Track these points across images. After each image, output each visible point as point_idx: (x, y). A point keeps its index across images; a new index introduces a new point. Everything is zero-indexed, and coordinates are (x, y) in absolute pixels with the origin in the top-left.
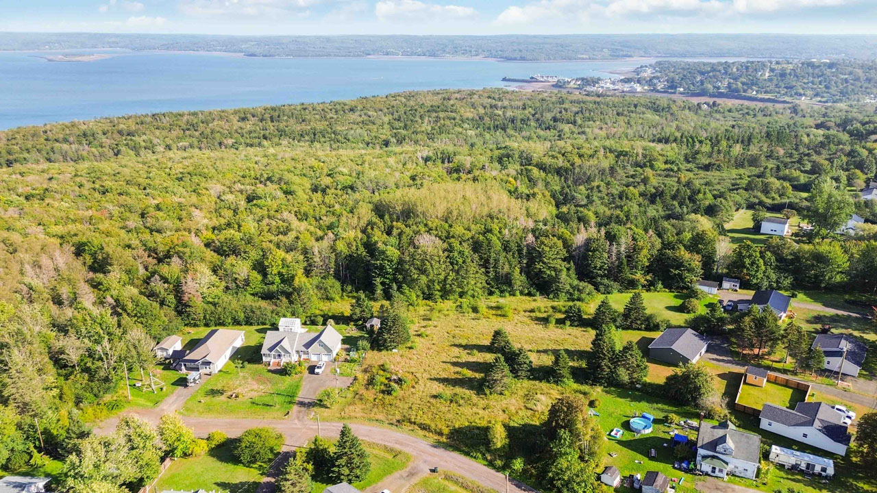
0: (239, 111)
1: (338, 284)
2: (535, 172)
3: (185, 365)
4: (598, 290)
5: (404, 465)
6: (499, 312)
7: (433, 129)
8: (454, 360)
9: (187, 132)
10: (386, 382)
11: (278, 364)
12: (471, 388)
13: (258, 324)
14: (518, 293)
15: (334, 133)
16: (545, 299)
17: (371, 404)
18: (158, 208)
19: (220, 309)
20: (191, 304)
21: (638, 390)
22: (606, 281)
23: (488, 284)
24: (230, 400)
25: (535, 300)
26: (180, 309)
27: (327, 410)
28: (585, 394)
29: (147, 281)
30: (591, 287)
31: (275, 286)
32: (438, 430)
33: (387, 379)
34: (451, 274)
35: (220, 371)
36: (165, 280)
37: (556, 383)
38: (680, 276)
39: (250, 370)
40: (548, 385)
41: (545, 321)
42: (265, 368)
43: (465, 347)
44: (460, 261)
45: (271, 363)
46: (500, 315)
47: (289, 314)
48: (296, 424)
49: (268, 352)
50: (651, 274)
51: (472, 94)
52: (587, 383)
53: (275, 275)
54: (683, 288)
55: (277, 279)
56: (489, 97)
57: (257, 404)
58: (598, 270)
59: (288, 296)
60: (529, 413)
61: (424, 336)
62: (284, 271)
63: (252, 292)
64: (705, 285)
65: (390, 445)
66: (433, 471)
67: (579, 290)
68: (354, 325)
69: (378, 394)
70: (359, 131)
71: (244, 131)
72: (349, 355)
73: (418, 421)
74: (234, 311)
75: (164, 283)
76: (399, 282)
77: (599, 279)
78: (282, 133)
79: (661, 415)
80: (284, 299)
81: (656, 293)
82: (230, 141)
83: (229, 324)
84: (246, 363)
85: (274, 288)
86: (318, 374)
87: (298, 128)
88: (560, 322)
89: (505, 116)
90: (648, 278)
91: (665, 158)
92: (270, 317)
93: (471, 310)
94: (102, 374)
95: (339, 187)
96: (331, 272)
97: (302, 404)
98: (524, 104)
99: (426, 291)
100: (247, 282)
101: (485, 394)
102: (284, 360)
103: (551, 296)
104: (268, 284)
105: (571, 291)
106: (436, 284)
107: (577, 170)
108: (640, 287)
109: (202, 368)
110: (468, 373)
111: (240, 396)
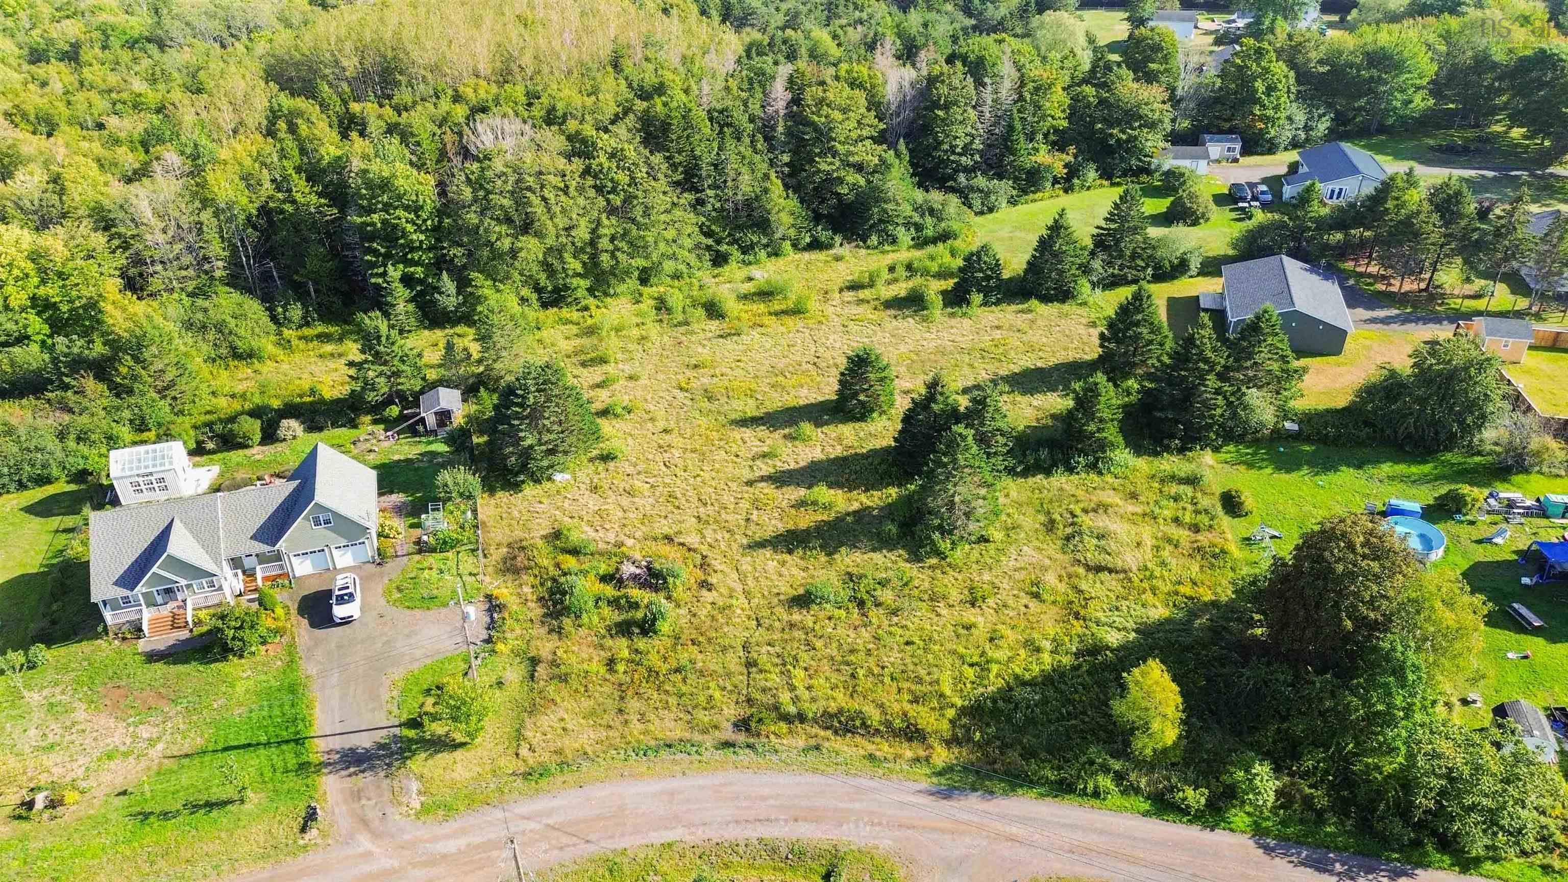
1: (254, 307)
4: (968, 204)
10: (609, 591)
11: (176, 622)
13: (22, 486)
17: (607, 689)
22: (980, 181)
23: (708, 234)
24: (25, 825)
27: (459, 754)
28: (1192, 481)
30: (954, 201)
31: (35, 348)
32: (898, 723)
33: (605, 579)
37: (1093, 467)
38: (1131, 142)
39: (66, 669)
41: (911, 305)
42: (128, 648)
43: (767, 421)
44: (622, 179)
45: (145, 627)
46: (784, 312)
47: (125, 432)
49: (119, 593)
50: (1072, 149)
52: (1168, 449)
54: (1140, 171)
55: (36, 323)
57: (165, 815)
58: (960, 154)
64: (1184, 157)
67: (932, 211)
68: (375, 422)
69: (609, 642)
72: (419, 526)
73: (809, 707)
76: (459, 268)
80: (91, 384)
81: (1085, 193)
84: (40, 651)
85: (32, 354)
86: (347, 621)
88: (954, 299)
90: (1068, 157)
92: (60, 455)
96: (218, 274)
97: (354, 761)
99: (545, 282)
101: (939, 553)
102: (196, 605)
103: (874, 240)
105: (917, 218)
108: (1048, 185)
110: (839, 500)
111: (70, 797)
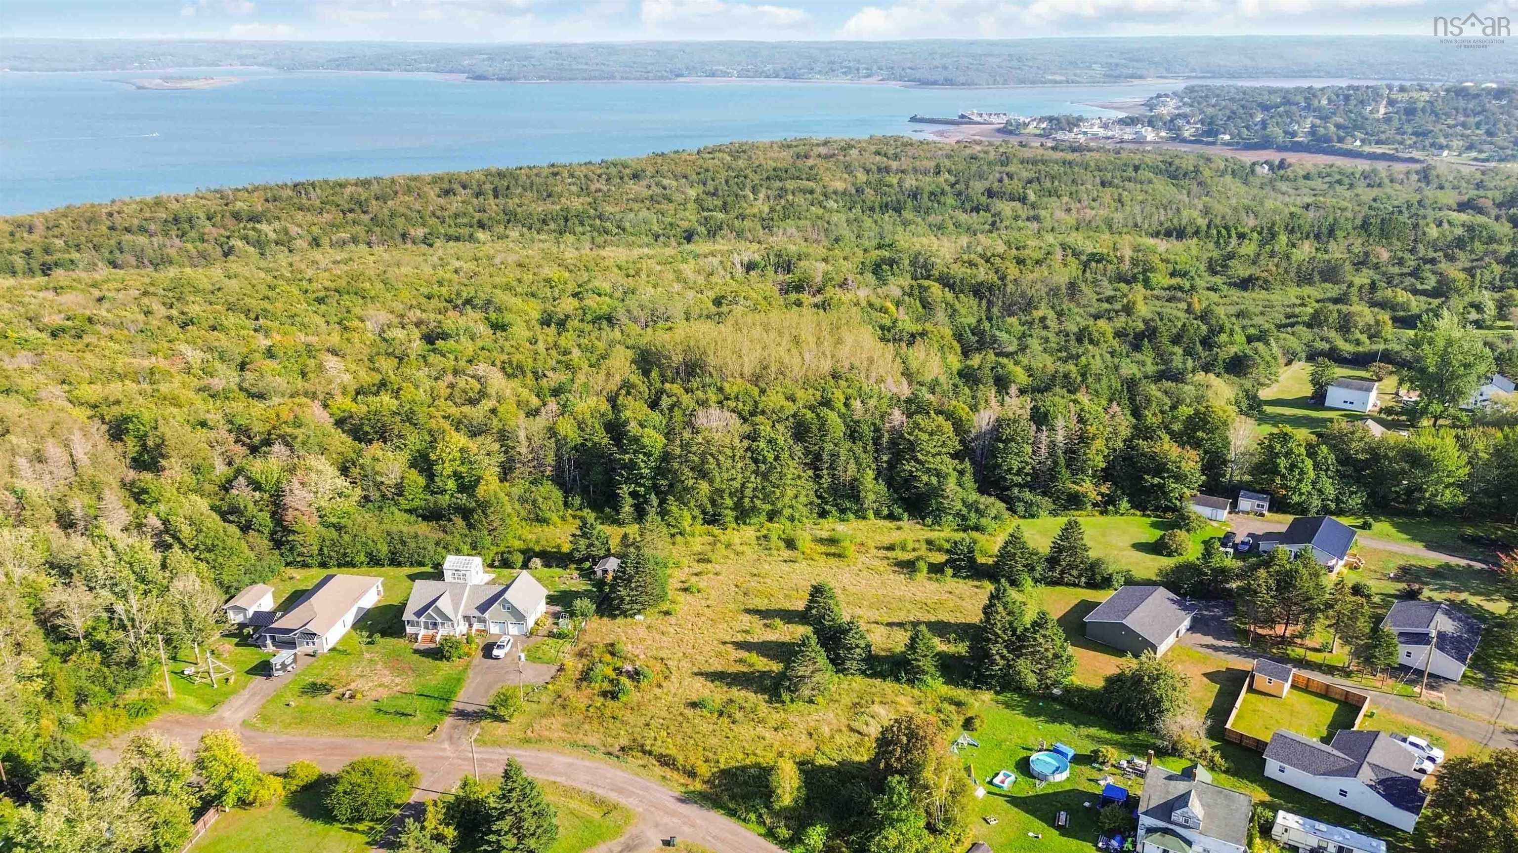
0: (441, 179)
1: (558, 495)
2: (936, 290)
3: (273, 638)
4: (1012, 510)
5: (618, 831)
6: (833, 550)
7: (772, 210)
8: (740, 638)
9: (350, 216)
10: (613, 675)
11: (432, 639)
12: (762, 690)
13: (412, 565)
14: (871, 514)
15: (600, 217)
16: (918, 526)
17: (581, 717)
18: (270, 353)
19: (346, 538)
20: (296, 528)
21: (1055, 699)
22: (1027, 495)
23: (819, 497)
24: (338, 702)
25: (899, 528)
26: (278, 536)
27: (503, 725)
28: (958, 704)
29: (226, 486)
30: (1001, 506)
31: (447, 497)
32: (688, 767)
33: (615, 669)
34: (753, 479)
35: (333, 649)
36: (257, 486)
37: (911, 682)
38: (1161, 487)
39: (383, 648)
40: (897, 686)
41: (909, 567)
42: (410, 646)
43: (764, 614)
44: (771, 457)
45: (420, 638)
46: (834, 555)
47: (466, 548)
48: (445, 749)
49: (415, 619)
50: (1108, 484)
51: (848, 147)
52: (965, 685)
53: (449, 477)
54: (1167, 509)
55: (451, 484)
56: (878, 153)
57: (386, 713)
58: (1015, 475)
59: (466, 514)
60: (856, 737)
61: (695, 590)
62: (463, 469)
63: (408, 507)
64: (1205, 505)
65: (600, 792)
66: (667, 843)
67: (977, 511)
68: (577, 569)
69: (596, 697)
70: (644, 213)
71: (446, 214)
72: (557, 624)
73: (657, 750)
74: (370, 542)
75: (254, 490)
76: (662, 492)
77: (1016, 490)
78: (511, 218)
79: (1087, 748)
80: (459, 521)
81: (1118, 517)
82: (420, 232)
83: (362, 563)
84: (377, 636)
85: (444, 500)
86: (497, 658)
87: (540, 208)
88: (936, 569)
89: (901, 187)
90: (1104, 489)
91: (1170, 267)
92: (432, 553)
93: (782, 545)
94: (125, 653)
95: (589, 317)
96: (548, 473)
97: (462, 714)
98: (938, 166)
99: (709, 508)
100: (400, 489)
101: (783, 702)
102: (442, 632)
103: (929, 521)
104: (436, 493)
105: (965, 511)
106: (726, 496)
107: (1010, 288)
108: (1090, 508)
109: (301, 645)
110: (761, 663)
111: (359, 696)
